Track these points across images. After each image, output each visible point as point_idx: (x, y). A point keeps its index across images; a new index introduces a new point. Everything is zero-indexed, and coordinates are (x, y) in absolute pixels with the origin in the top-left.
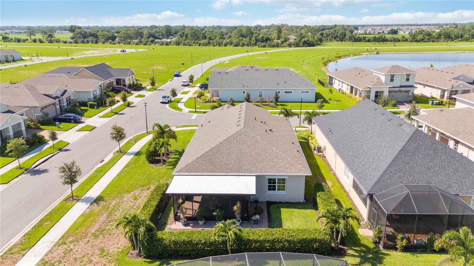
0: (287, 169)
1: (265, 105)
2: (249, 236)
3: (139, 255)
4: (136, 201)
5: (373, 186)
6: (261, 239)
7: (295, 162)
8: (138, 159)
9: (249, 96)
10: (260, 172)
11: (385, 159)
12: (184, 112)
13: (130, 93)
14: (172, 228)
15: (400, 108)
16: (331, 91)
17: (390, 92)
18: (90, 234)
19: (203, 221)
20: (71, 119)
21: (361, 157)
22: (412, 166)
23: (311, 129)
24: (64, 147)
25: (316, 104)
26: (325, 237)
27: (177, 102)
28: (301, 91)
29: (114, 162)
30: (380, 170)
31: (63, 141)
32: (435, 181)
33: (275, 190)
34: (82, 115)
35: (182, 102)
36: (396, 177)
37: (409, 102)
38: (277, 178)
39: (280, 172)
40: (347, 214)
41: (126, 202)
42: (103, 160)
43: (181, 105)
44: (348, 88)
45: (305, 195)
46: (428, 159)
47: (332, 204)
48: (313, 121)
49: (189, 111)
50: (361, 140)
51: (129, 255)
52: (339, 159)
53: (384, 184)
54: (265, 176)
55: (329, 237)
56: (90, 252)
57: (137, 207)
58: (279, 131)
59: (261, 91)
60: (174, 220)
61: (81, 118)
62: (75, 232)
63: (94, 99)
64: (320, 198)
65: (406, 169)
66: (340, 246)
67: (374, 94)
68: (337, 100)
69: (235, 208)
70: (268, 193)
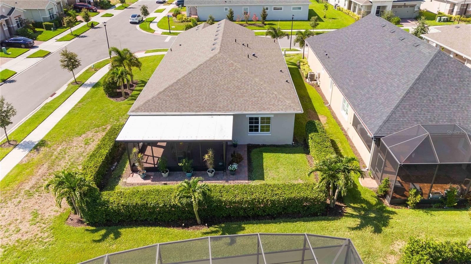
0: (273, 105)
1: (251, 24)
2: (221, 196)
3: (80, 222)
4: (87, 146)
5: (381, 126)
6: (237, 199)
7: (283, 96)
8: (96, 92)
9: (232, 13)
10: (238, 110)
11: (396, 91)
12: (157, 33)
13: (96, 12)
14: (127, 182)
15: (404, 26)
16: (327, 7)
17: (393, 7)
18: (23, 192)
19: (167, 173)
20: (21, 44)
21: (365, 87)
22: (431, 100)
23: (304, 53)
24: (9, 78)
25: (309, 22)
26: (318, 195)
27: (149, 22)
28: (292, 7)
29: (67, 96)
30: (390, 105)
31: (9, 70)
32: (459, 118)
33: (258, 131)
34: (34, 38)
35: (154, 22)
36: (411, 114)
37: (414, 18)
38: (260, 117)
39: (264, 109)
40: (348, 166)
41: (75, 148)
42: (55, 94)
43: (153, 26)
44: (345, 4)
45: (294, 136)
46: (451, 89)
47: (328, 149)
48: (306, 42)
49: (163, 32)
50: (365, 66)
51: (69, 221)
52: (336, 89)
53: (395, 123)
54: (245, 115)
55: (324, 195)
56: (19, 218)
57: (88, 154)
58: (264, 56)
59: (247, 7)
60: (131, 172)
61: (33, 42)
62: (6, 189)
63: (51, 19)
64: (312, 140)
65: (423, 103)
66: (337, 203)
67: (376, 10)
68: (331, 18)
69: (206, 157)
70: (248, 135)
